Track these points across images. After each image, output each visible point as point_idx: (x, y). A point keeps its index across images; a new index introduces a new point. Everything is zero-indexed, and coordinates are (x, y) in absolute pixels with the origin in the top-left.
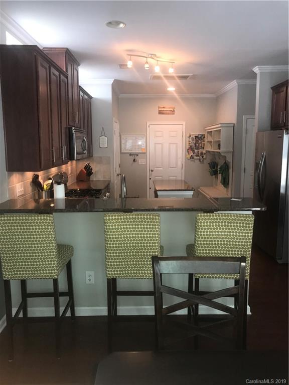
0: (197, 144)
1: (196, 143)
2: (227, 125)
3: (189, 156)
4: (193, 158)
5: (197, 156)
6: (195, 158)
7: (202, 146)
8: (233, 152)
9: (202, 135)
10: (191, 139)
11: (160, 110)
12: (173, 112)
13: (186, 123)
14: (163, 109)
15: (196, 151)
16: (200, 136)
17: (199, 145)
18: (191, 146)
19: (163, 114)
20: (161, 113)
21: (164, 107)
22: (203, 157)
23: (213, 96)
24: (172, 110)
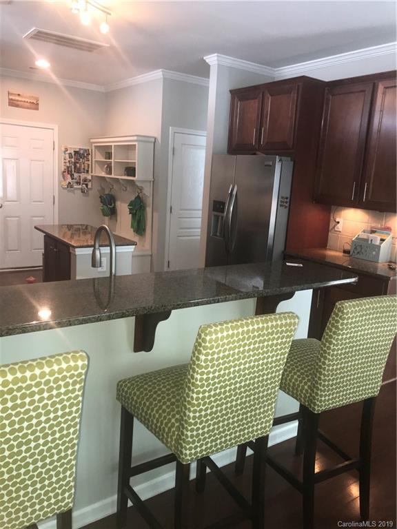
0: (78, 165)
1: (76, 163)
2: (144, 139)
3: (65, 184)
4: (72, 187)
5: (78, 183)
6: (75, 187)
7: (86, 169)
8: (153, 182)
9: (86, 150)
10: (67, 156)
11: (12, 99)
12: (35, 106)
13: (59, 127)
14: (17, 98)
15: (76, 175)
16: (82, 152)
17: (80, 166)
18: (68, 167)
19: (17, 106)
20: (12, 103)
21: (19, 95)
22: (87, 185)
23: (102, 89)
24: (35, 102)
